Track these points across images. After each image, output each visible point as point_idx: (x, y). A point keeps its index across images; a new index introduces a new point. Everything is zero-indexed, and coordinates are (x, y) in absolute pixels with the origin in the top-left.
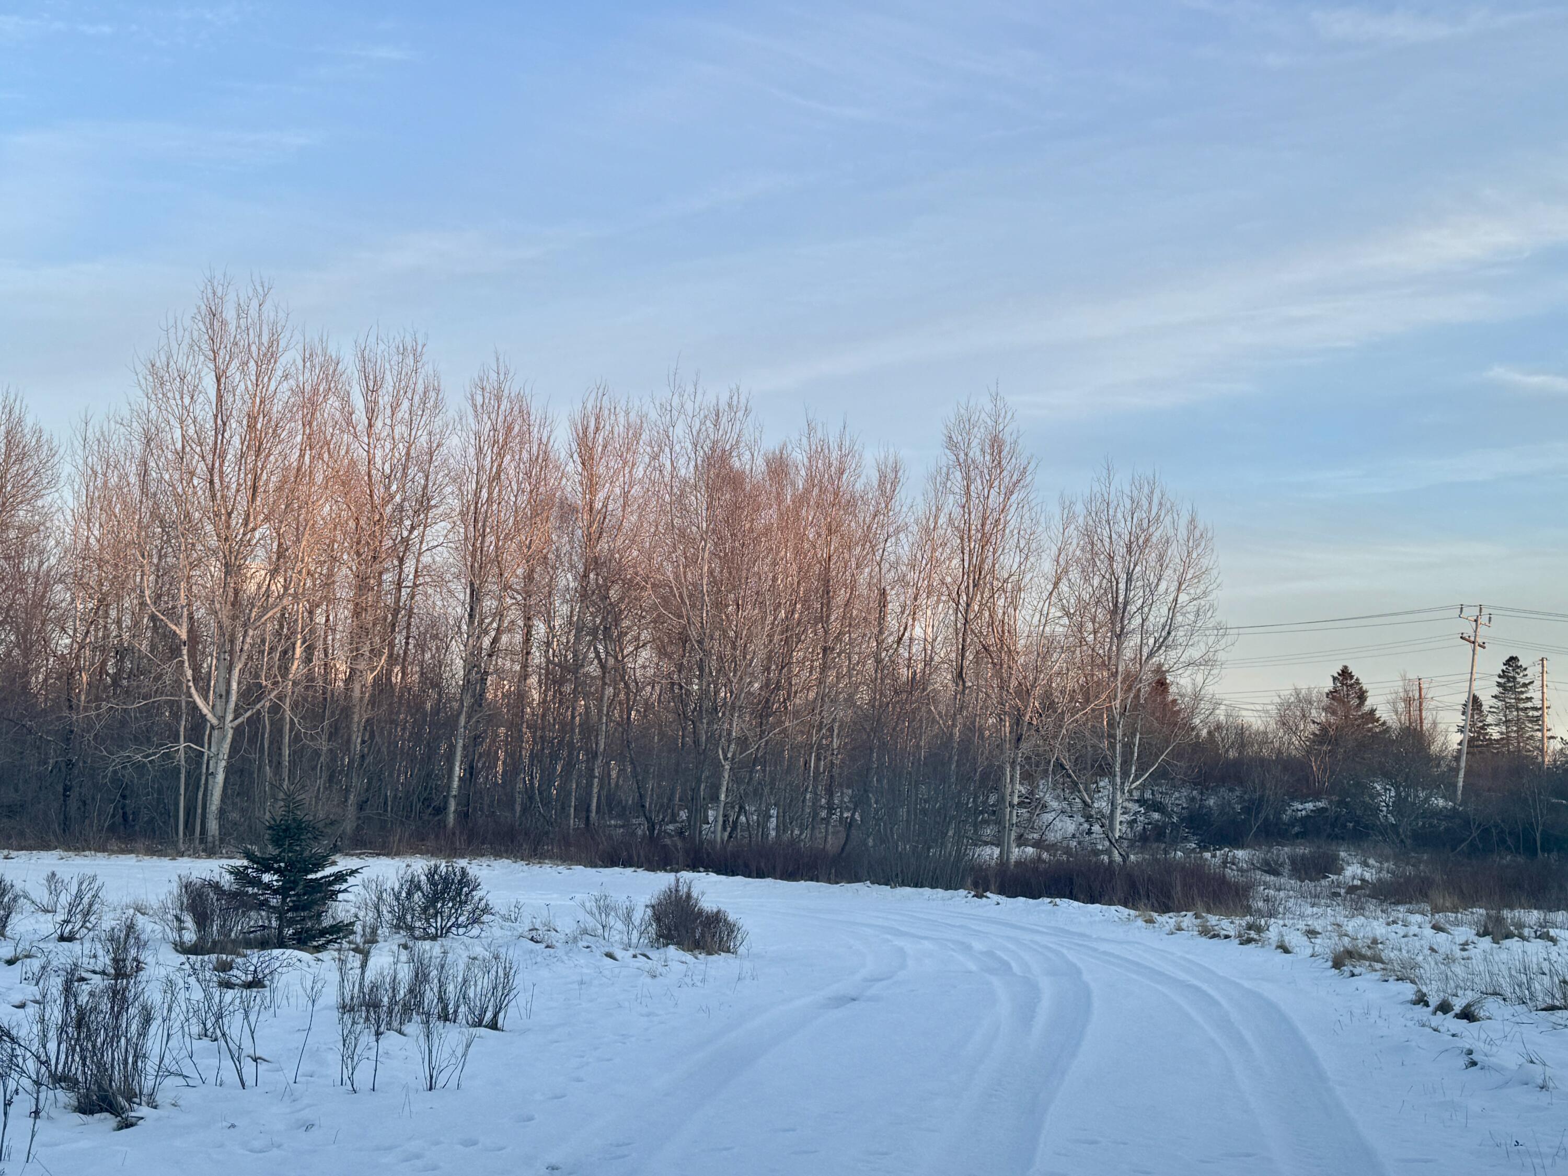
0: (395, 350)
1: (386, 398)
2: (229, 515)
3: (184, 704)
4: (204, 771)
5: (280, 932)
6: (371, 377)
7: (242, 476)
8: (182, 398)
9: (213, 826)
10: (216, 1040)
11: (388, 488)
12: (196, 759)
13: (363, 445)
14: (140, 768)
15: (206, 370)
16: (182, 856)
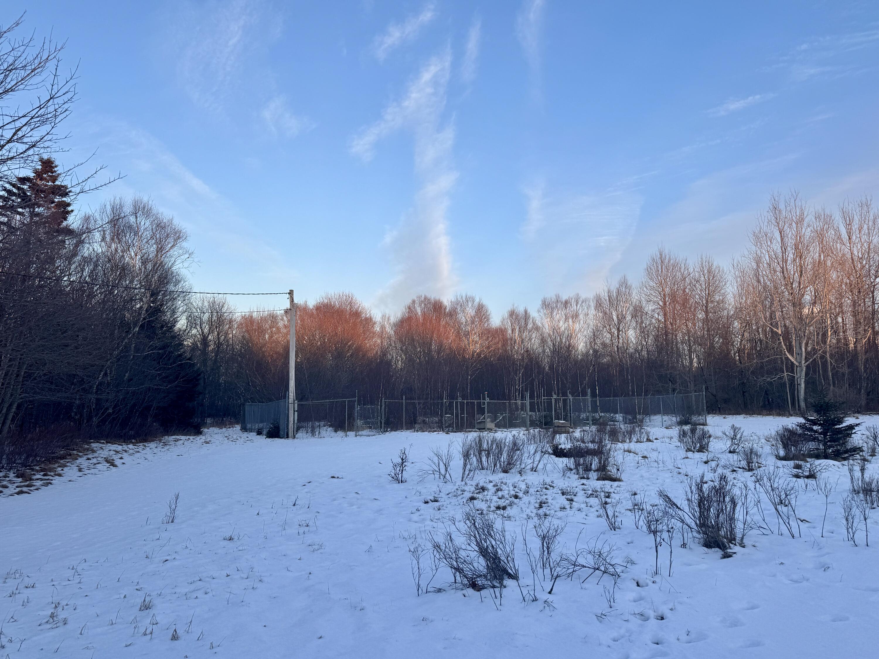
0: (857, 206)
1: (856, 226)
2: (792, 284)
3: (784, 358)
4: (796, 383)
5: (825, 451)
6: (848, 218)
7: (795, 268)
8: (767, 242)
9: (803, 404)
10: (786, 506)
11: (861, 263)
12: (792, 380)
13: (848, 247)
14: (771, 383)
15: (775, 230)
16: (792, 416)
